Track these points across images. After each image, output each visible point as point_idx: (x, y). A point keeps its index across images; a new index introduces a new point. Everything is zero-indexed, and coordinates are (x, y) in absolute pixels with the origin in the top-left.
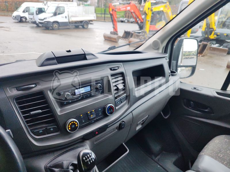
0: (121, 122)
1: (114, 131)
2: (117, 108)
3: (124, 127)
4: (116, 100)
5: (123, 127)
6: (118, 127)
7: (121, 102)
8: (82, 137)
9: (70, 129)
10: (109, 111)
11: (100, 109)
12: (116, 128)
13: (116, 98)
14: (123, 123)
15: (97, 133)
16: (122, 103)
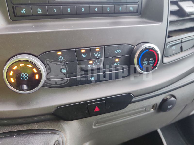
0: (168, 97)
1: (146, 111)
2: (166, 60)
3: (170, 109)
4: (168, 40)
5: (169, 107)
6: (157, 104)
7: (181, 48)
8: (52, 111)
9: (12, 80)
10: (142, 60)
11: (118, 51)
12: (153, 106)
13: (170, 34)
14: (173, 99)
15: (97, 109)
16: (182, 50)
